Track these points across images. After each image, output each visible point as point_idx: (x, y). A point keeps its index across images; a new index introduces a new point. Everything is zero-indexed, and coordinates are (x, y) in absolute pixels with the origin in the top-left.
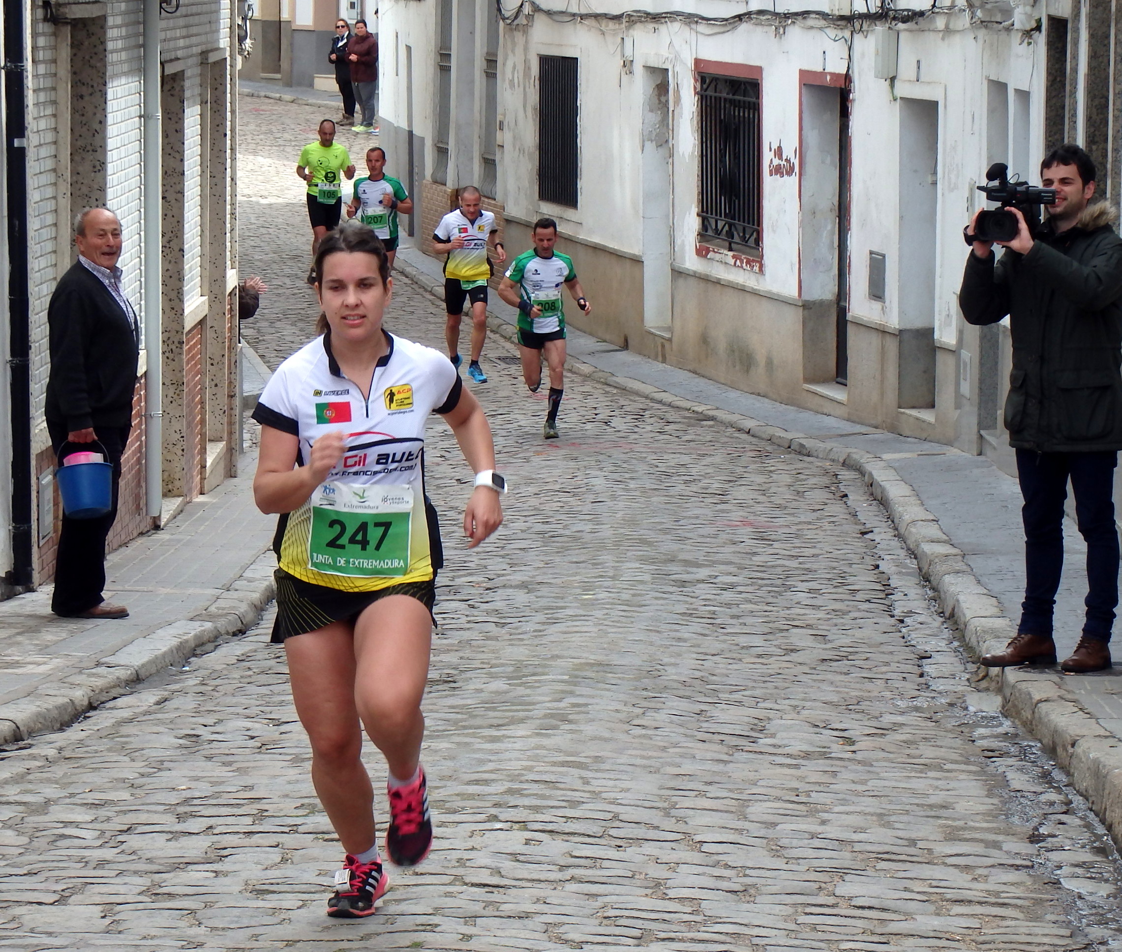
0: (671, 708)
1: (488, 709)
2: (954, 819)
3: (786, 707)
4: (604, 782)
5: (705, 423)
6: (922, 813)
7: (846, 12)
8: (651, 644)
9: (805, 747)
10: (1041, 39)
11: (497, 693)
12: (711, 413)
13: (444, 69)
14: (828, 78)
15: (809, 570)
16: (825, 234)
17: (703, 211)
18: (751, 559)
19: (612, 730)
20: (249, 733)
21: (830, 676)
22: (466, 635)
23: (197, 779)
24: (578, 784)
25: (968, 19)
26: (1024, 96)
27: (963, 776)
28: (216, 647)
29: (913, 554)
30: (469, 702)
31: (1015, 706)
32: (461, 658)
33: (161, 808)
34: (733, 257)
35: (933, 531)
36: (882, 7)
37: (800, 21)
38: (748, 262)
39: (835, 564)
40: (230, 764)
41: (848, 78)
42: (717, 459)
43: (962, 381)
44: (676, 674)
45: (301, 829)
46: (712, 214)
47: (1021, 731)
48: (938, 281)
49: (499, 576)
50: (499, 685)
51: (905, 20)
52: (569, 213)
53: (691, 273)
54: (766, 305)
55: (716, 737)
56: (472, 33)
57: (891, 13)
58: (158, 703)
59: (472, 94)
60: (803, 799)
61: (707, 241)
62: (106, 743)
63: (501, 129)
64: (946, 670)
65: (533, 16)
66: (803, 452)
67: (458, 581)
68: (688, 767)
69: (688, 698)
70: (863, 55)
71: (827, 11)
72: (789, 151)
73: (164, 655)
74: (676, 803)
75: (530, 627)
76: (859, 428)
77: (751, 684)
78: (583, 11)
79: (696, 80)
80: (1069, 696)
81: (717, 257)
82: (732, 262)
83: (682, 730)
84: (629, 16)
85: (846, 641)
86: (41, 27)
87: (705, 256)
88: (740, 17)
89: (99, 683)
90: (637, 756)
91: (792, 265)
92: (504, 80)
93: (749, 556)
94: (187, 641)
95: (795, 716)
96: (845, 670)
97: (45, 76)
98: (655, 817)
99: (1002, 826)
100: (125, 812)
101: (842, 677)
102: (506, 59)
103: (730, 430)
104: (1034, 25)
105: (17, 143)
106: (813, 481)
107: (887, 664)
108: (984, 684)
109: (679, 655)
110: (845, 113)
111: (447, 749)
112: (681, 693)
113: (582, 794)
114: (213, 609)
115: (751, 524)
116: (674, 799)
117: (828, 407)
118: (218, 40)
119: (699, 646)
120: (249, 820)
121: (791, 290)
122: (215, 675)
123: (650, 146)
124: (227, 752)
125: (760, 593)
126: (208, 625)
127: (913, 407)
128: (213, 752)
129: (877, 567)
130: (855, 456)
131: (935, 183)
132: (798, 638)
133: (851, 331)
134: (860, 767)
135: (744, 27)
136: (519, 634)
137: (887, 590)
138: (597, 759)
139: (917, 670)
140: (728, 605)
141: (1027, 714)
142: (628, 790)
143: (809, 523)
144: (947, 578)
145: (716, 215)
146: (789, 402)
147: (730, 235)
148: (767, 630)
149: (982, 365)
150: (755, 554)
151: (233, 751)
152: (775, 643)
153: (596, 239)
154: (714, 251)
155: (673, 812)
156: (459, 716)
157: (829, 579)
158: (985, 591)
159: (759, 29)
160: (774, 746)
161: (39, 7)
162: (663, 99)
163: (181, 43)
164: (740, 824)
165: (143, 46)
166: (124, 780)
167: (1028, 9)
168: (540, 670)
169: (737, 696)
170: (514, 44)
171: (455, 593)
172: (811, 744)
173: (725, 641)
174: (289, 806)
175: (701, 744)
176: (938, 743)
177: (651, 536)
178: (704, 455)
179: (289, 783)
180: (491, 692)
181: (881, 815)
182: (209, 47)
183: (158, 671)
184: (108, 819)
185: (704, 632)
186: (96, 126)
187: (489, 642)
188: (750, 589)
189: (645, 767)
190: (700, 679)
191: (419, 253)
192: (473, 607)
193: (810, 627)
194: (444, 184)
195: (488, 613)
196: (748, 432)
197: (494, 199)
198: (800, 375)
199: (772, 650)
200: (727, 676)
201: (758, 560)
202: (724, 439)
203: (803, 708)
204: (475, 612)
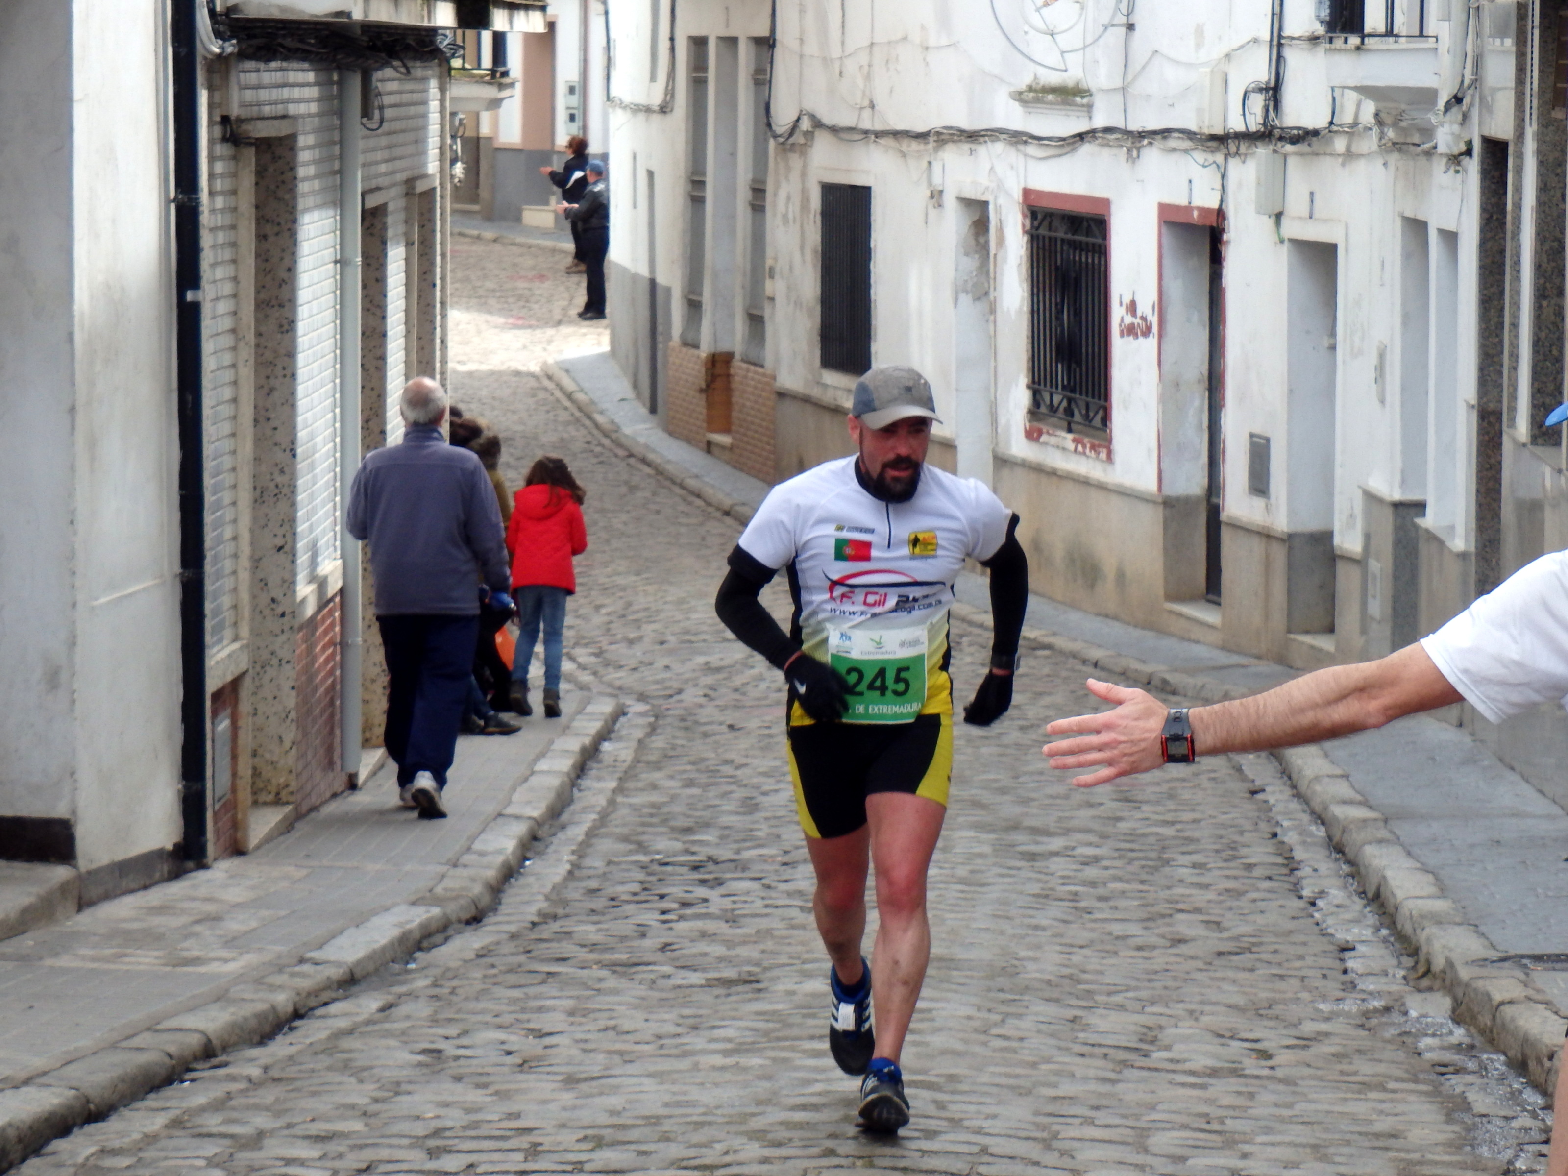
0: (1036, 1014)
1: (804, 1016)
2: (1408, 1151)
3: (1181, 1013)
4: (964, 1107)
5: (1039, 653)
6: (1367, 1144)
7: (1218, 131)
8: (1002, 933)
9: (1210, 1062)
10: (1473, 166)
12: (1047, 640)
13: (696, 200)
14: (1195, 213)
15: (1190, 839)
16: (1191, 412)
17: (1034, 382)
18: (1115, 826)
19: (966, 1042)
20: (505, 1047)
21: (1230, 974)
22: (764, 923)
23: (447, 1105)
24: (932, 1110)
25: (1375, 139)
26: (1450, 238)
27: (1412, 1098)
28: (447, 939)
29: (1321, 819)
30: (780, 1007)
31: (1469, 1009)
32: (763, 952)
33: (405, 1142)
34: (1074, 440)
35: (1343, 789)
36: (1264, 124)
37: (1158, 143)
38: (1093, 447)
39: (1222, 832)
40: (485, 1086)
41: (1220, 214)
42: (1058, 699)
43: (1370, 601)
44: (1037, 971)
45: (587, 1167)
46: (1045, 386)
47: (1478, 1041)
48: (1338, 472)
51: (1295, 140)
53: (1018, 461)
54: (1115, 500)
55: (1097, 1050)
56: (733, 154)
57: (1277, 132)
58: (382, 1010)
59: (733, 232)
60: (1215, 1126)
61: (1040, 420)
62: (325, 1061)
63: (772, 277)
64: (1376, 966)
65: (812, 133)
68: (1066, 1088)
69: (1057, 1001)
70: (1240, 185)
71: (1193, 128)
72: (1147, 305)
73: (384, 949)
74: (1058, 1133)
76: (1235, 659)
77: (1133, 983)
78: (878, 127)
79: (1024, 216)
80: (1538, 997)
81: (1053, 440)
82: (1071, 446)
83: (1053, 1042)
84: (938, 134)
85: (1245, 929)
86: (219, 149)
87: (1037, 440)
88: (1081, 137)
89: (305, 984)
90: (1000, 1074)
91: (1149, 450)
92: (775, 215)
93: (1111, 822)
94: (410, 932)
95: (1192, 1023)
96: (1249, 965)
97: (223, 211)
98: (1034, 1151)
99: (1469, 1159)
100: (361, 1147)
101: (1247, 975)
102: (777, 186)
103: (1071, 660)
104: (1463, 148)
105: (190, 296)
107: (1301, 958)
108: (1425, 982)
109: (1038, 947)
110: (1216, 259)
111: (761, 1066)
112: (1047, 995)
113: (939, 1122)
114: (439, 890)
116: (1055, 1128)
117: (1197, 633)
118: (424, 164)
119: (1060, 935)
120: (520, 1156)
121: (1148, 483)
122: (449, 974)
123: (965, 300)
124: (480, 1070)
125: (1131, 869)
126: (435, 911)
127: (1307, 632)
128: (461, 1070)
129: (1275, 835)
131: (1333, 348)
132: (1184, 925)
133: (1226, 536)
134: (1281, 1087)
135: (1087, 149)
137: (1291, 865)
138: (952, 1078)
139: (1337, 964)
140: (1093, 884)
141: (1485, 1020)
142: (994, 1117)
144: (1369, 850)
145: (1051, 386)
146: (1148, 626)
147: (1069, 412)
148: (1145, 916)
149: (1396, 577)
150: (1119, 819)
151: (487, 1070)
152: (1156, 931)
154: (1048, 433)
155: (1056, 1144)
156: (771, 1025)
157: (1217, 851)
158: (1418, 865)
159: (1106, 152)
160: (1171, 1061)
161: (216, 123)
162: (982, 240)
163: (383, 168)
164: (1140, 1159)
165: (340, 172)
166: (353, 1107)
167: (1456, 128)
169: (1118, 999)
170: (788, 169)
171: (744, 869)
172: (1217, 1057)
173: (1092, 930)
174: (568, 1138)
175: (1079, 1060)
176: (1376, 1056)
177: (986, 797)
178: (1041, 694)
179: (564, 1109)
180: (806, 995)
181: (1315, 1147)
182: (416, 173)
183: (377, 970)
184: (340, 1156)
185: (1066, 917)
186: (283, 275)
187: (795, 932)
188: (1118, 863)
189: (1012, 1088)
190: (1070, 977)
191: (665, 436)
192: (769, 887)
193: (1197, 911)
194: (696, 346)
195: (789, 894)
196: (1096, 665)
197: (762, 366)
198: (1161, 592)
199: (1154, 940)
200: (1102, 973)
201: (1123, 826)
202: (1064, 674)
203: (1202, 1013)
204: (773, 894)
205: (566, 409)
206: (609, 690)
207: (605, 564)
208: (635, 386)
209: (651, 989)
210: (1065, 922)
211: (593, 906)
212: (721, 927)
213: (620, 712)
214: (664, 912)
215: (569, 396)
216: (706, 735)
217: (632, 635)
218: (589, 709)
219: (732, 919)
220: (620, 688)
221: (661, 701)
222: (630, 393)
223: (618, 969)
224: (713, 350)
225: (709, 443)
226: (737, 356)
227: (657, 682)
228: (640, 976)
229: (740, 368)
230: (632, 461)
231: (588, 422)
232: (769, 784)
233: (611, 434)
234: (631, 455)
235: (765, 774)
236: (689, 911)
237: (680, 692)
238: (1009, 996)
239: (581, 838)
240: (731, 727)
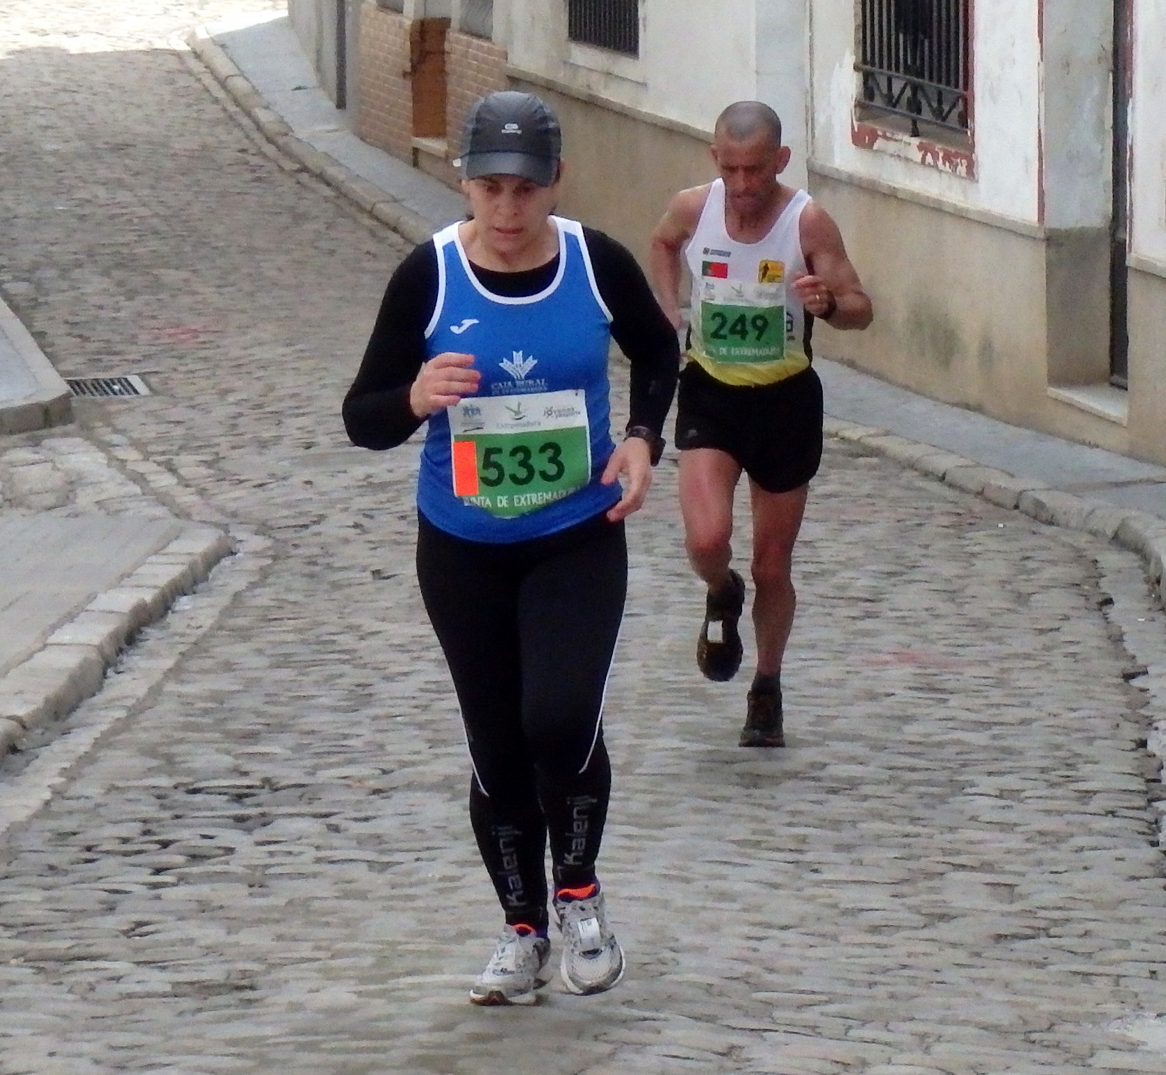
1: (302, 1047)
3: (907, 1038)
5: (862, 460)
8: (665, 904)
11: (333, 1012)
12: (875, 442)
15: (1008, 751)
16: (1088, 104)
17: (865, 61)
18: (899, 730)
21: (1006, 972)
30: (268, 1031)
32: (280, 937)
34: (921, 147)
38: (948, 158)
39: (1060, 739)
42: (876, 531)
44: (696, 970)
46: (881, 67)
49: (404, 764)
50: (341, 994)
52: (623, 65)
53: (844, 177)
54: (981, 235)
61: (875, 118)
66: (1041, 516)
67: (324, 776)
69: (711, 1019)
75: (436, 870)
76: (1147, 471)
77: (840, 988)
81: (892, 147)
82: (917, 156)
85: (1051, 896)
87: (870, 146)
91: (1026, 160)
93: (896, 723)
95: (918, 1056)
96: (1039, 958)
101: (1029, 973)
103: (909, 475)
106: (1049, 572)
107: (1124, 944)
109: (714, 928)
112: (699, 1009)
115: (912, 659)
117: (1093, 431)
119: (758, 909)
121: (1025, 210)
125: (902, 799)
129: (1143, 744)
130: (1136, 525)
133: (1134, 287)
136: (411, 885)
140: (836, 824)
143: (1027, 657)
145: (889, 68)
146: (1024, 420)
147: (915, 106)
148: (902, 875)
150: (908, 719)
152: (909, 901)
153: (672, 113)
154: (885, 137)
157: (1043, 770)
168: (425, 963)
169: (809, 1016)
171: (311, 801)
173: (811, 899)
178: (851, 524)
180: (319, 1011)
185: (776, 879)
187: (346, 903)
188: (884, 790)
190: (745, 979)
191: (355, 140)
192: (335, 829)
193: (986, 867)
194: (399, 10)
195: (361, 841)
196: (942, 479)
197: (489, 39)
198: (1042, 370)
199: (903, 916)
200: (798, 972)
201: (912, 731)
202: (895, 492)
203: (939, 1038)
204: (336, 840)
205: (216, 101)
206: (218, 518)
207: (243, 329)
208: (319, 69)
209: (84, 999)
210: (775, 886)
211: (53, 860)
212: (235, 896)
213: (225, 551)
214: (158, 871)
215: (223, 84)
216: (336, 586)
217: (266, 435)
218: (173, 547)
219: (257, 882)
220: (234, 515)
221: (289, 534)
222: (311, 79)
223: (50, 965)
224: (421, 16)
225: (416, 151)
226: (455, 24)
227: (288, 505)
228: (72, 979)
229: (458, 41)
230: (304, 177)
231: (245, 121)
232: (400, 663)
233: (278, 139)
234: (304, 169)
235: (401, 648)
236: (196, 869)
237: (320, 519)
238: (636, 1013)
239: (83, 749)
240: (377, 573)
